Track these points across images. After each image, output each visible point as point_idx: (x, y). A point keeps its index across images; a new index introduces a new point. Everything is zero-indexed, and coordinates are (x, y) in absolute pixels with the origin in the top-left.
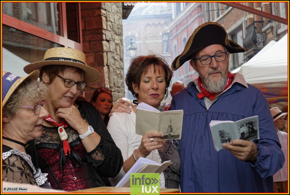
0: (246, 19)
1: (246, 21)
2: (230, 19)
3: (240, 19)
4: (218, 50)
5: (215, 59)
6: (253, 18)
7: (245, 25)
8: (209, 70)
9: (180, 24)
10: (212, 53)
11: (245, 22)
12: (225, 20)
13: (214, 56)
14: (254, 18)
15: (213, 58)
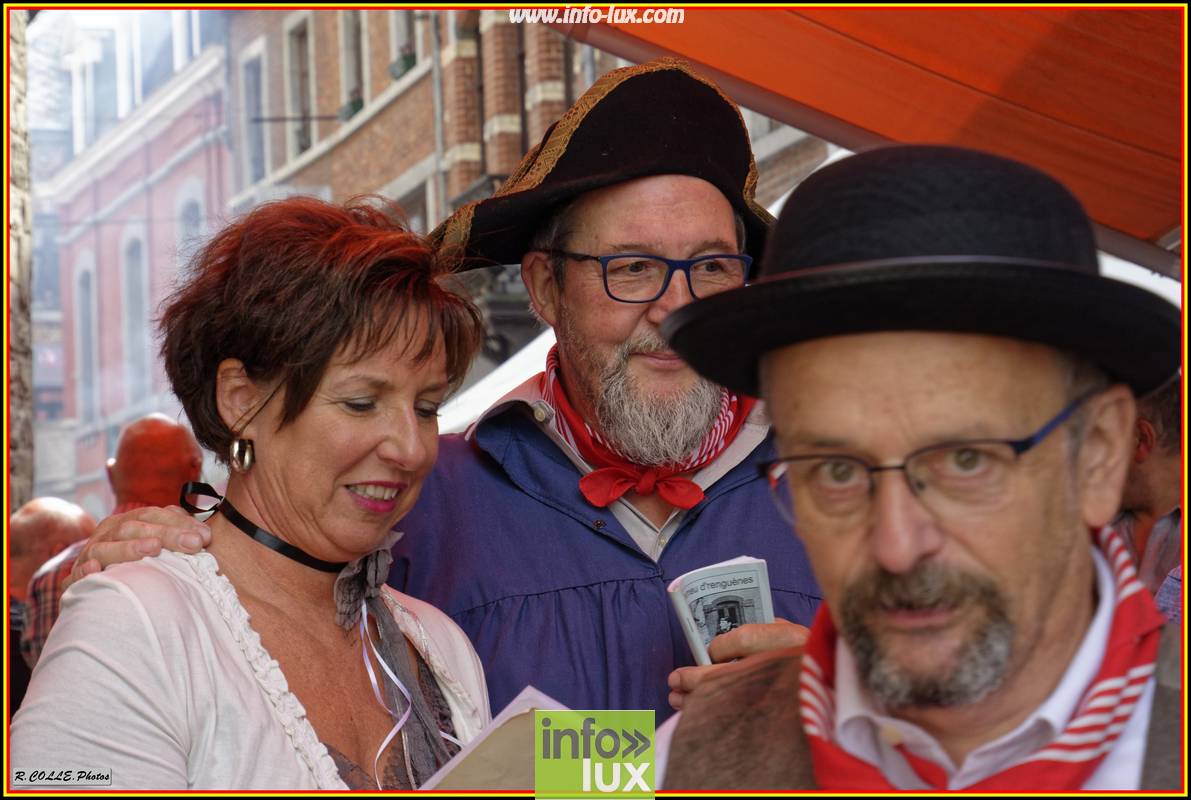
0: (445, 165)
1: (446, 174)
2: (364, 162)
3: (412, 163)
4: (712, 238)
5: (686, 282)
6: (476, 163)
7: (437, 190)
8: (637, 332)
9: (112, 176)
10: (680, 246)
11: (441, 179)
12: (336, 166)
13: (687, 266)
14: (483, 164)
15: (679, 274)
